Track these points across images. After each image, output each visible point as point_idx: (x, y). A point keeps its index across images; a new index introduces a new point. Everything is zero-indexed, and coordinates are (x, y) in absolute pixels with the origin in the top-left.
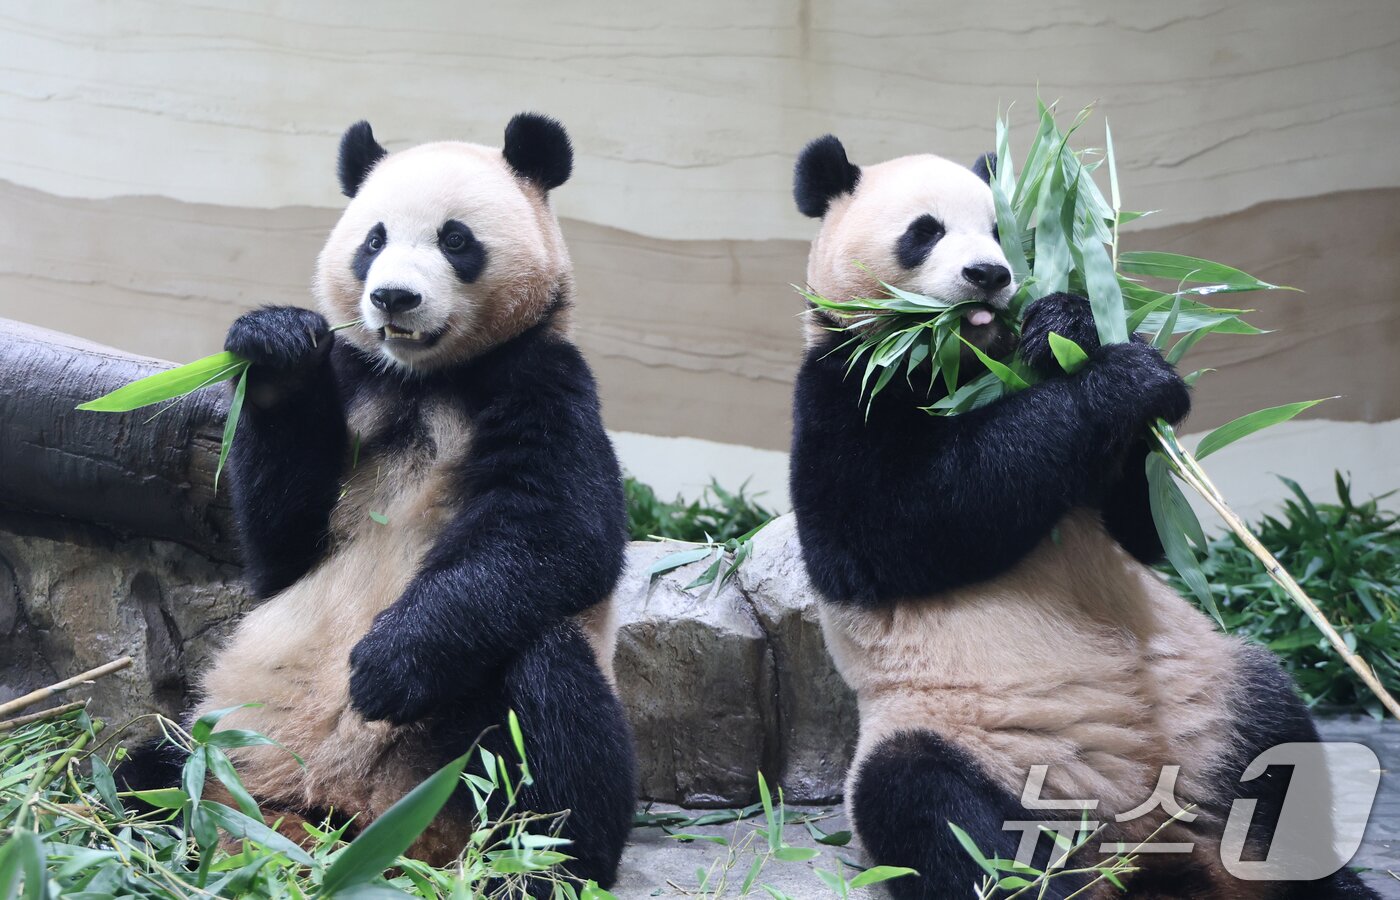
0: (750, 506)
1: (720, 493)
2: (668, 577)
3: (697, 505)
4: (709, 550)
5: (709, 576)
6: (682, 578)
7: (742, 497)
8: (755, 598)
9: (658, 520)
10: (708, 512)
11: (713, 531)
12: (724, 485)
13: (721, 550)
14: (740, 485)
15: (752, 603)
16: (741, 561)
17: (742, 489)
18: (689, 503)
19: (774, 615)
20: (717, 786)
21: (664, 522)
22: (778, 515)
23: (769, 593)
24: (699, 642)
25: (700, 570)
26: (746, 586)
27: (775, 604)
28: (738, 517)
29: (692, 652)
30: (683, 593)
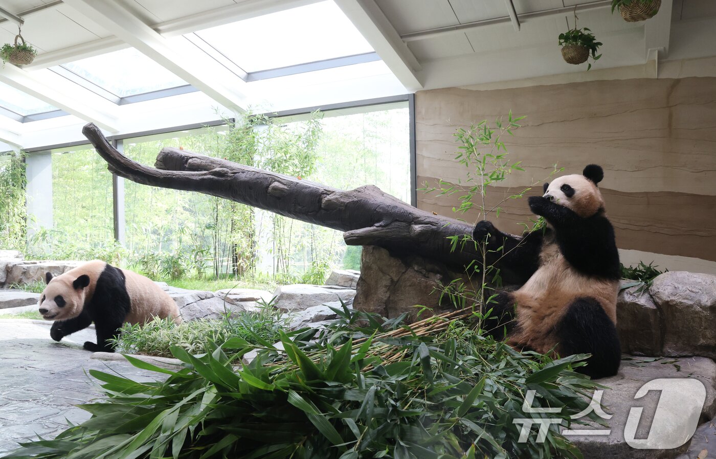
0: (653, 270)
1: (643, 266)
2: (627, 290)
3: (636, 268)
4: (640, 283)
5: (640, 290)
6: (632, 290)
7: (650, 267)
8: (654, 297)
9: (624, 273)
10: (640, 271)
11: (641, 277)
12: (644, 264)
13: (643, 283)
14: (650, 263)
15: (653, 298)
16: (650, 286)
17: (650, 265)
18: (634, 268)
19: (660, 302)
20: (642, 350)
21: (626, 273)
22: (662, 273)
23: (659, 296)
24: (637, 309)
25: (637, 289)
26: (651, 294)
27: (660, 299)
28: (649, 273)
29: (634, 312)
30: (631, 295)
